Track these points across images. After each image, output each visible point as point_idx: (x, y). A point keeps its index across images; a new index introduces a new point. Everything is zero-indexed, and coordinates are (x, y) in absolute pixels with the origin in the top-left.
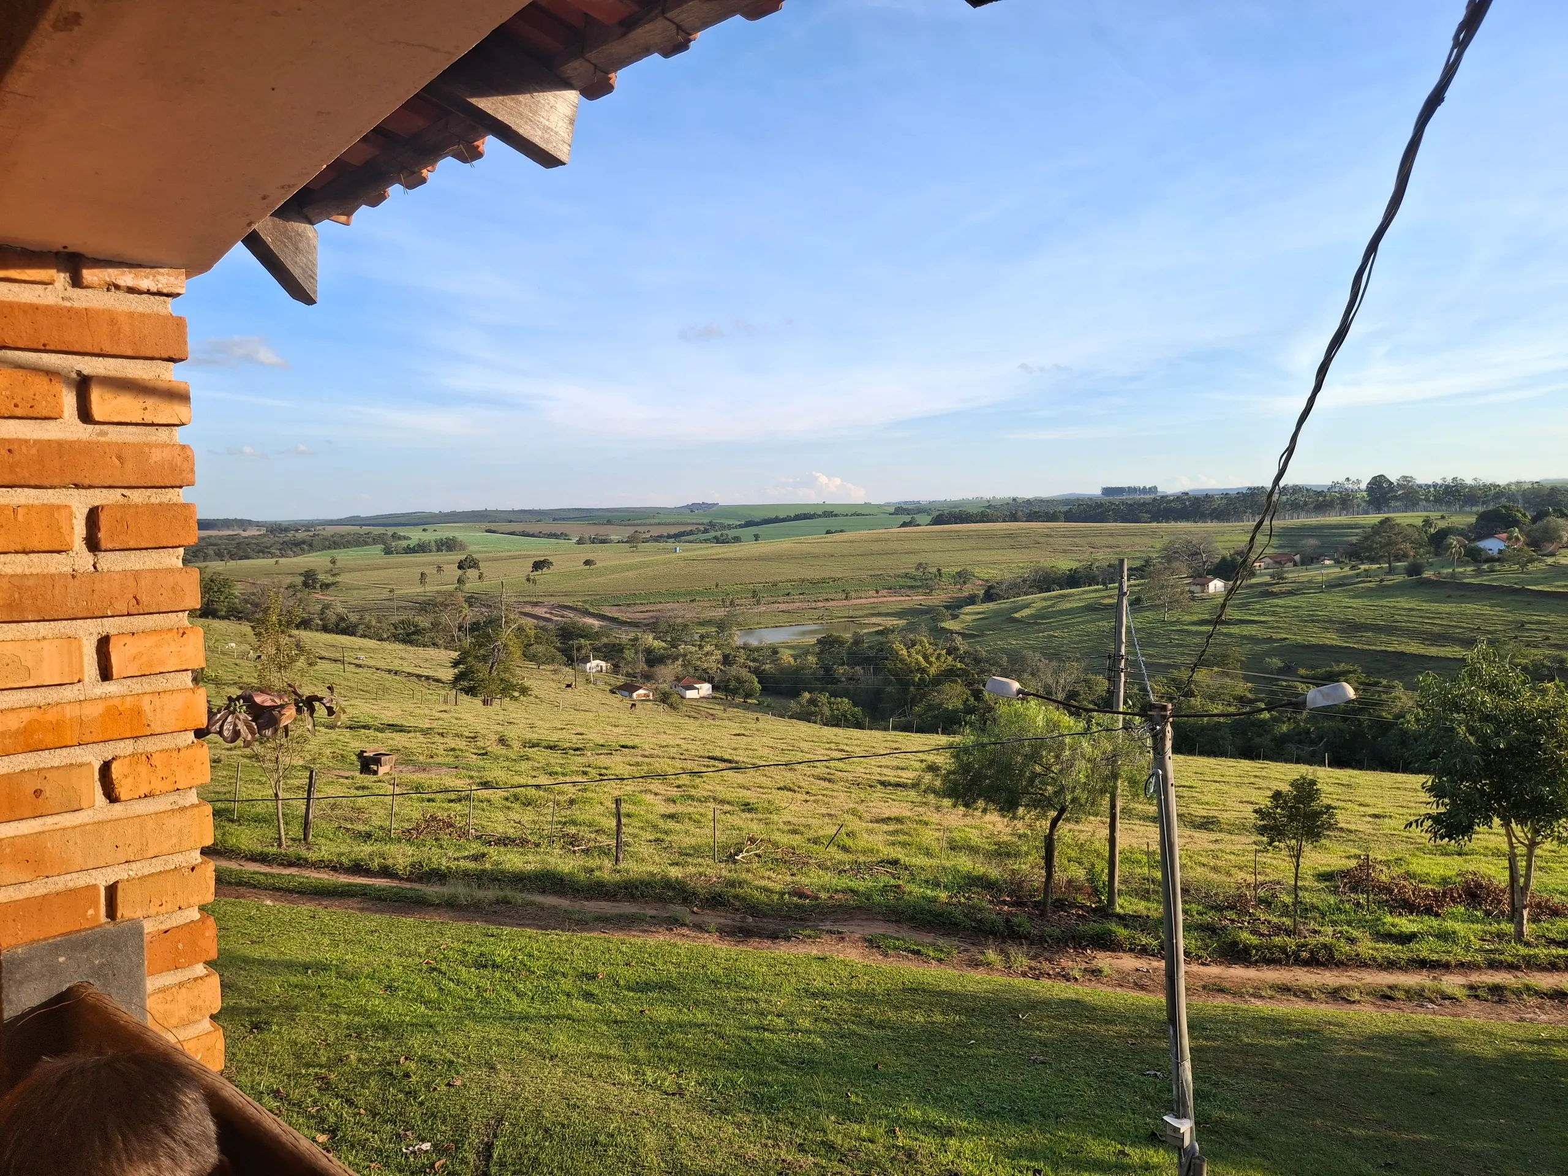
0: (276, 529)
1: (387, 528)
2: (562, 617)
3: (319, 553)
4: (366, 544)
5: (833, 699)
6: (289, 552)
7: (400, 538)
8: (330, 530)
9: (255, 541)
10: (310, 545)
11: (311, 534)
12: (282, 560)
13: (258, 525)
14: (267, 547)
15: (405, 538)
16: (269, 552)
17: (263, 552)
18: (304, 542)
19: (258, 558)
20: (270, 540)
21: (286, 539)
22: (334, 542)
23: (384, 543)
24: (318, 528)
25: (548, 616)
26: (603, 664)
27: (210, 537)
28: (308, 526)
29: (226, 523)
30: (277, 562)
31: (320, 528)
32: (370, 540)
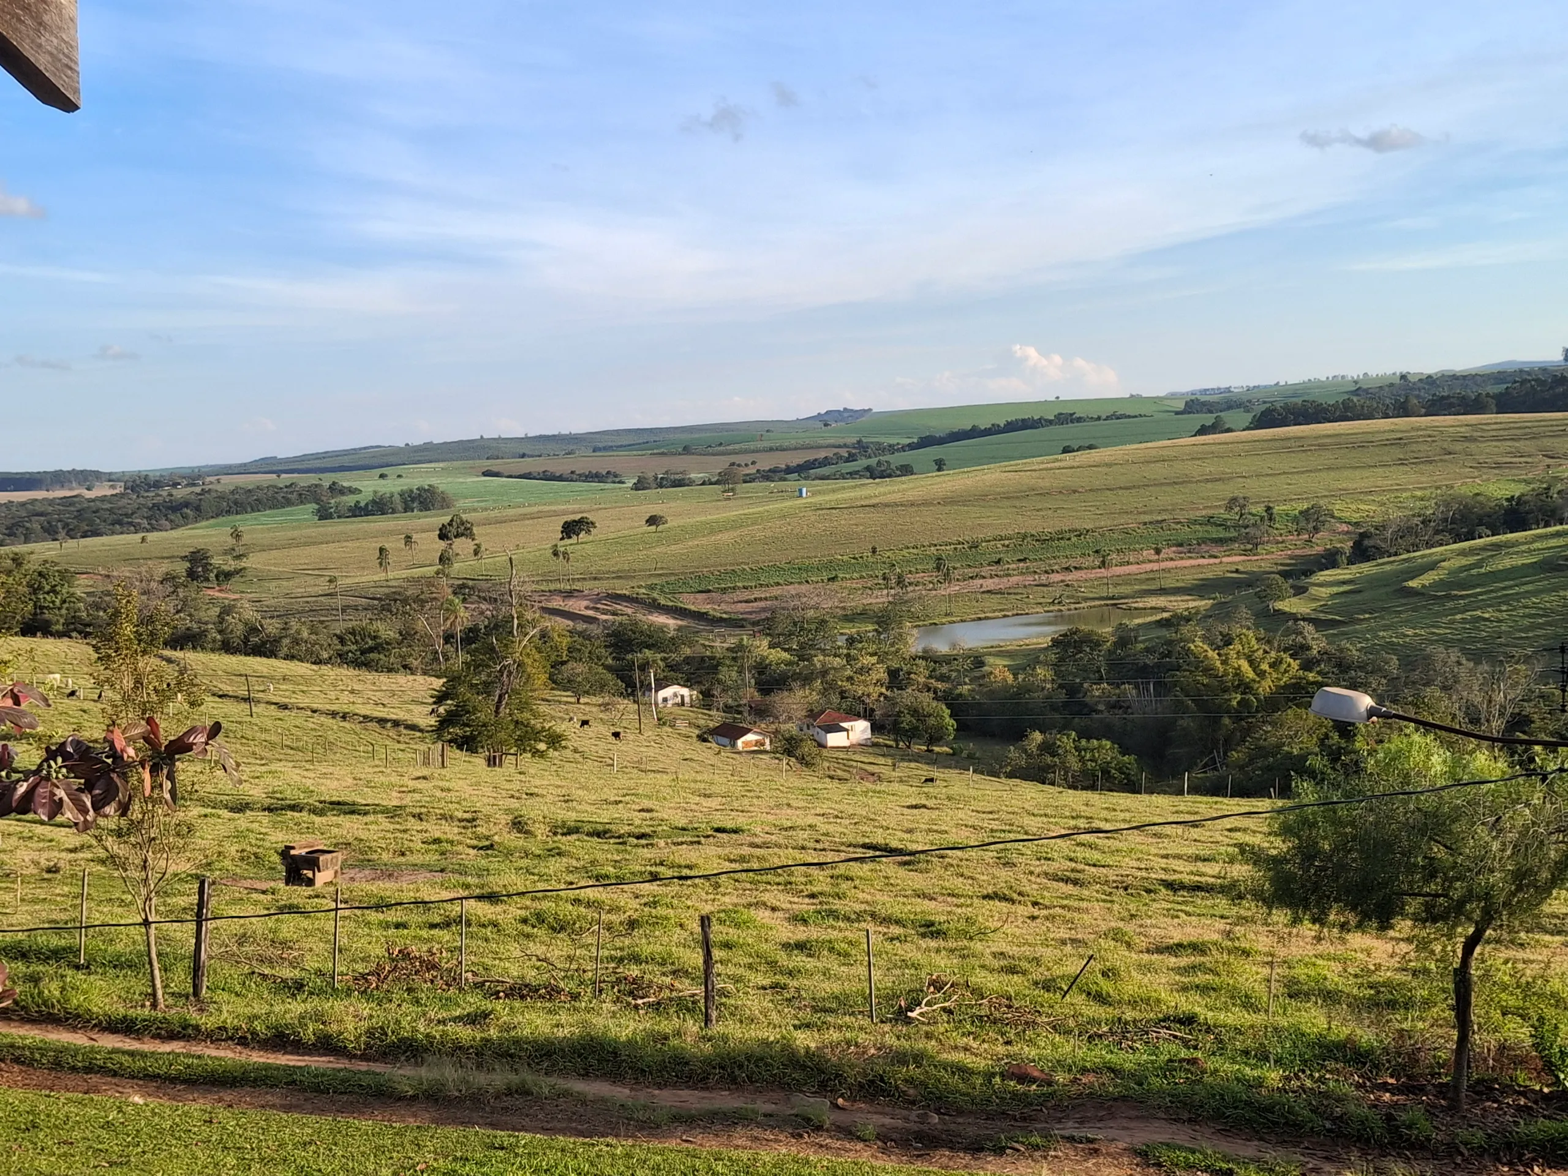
0: (139, 484)
1: (321, 476)
2: (614, 614)
3: (212, 521)
4: (288, 503)
5: (1084, 742)
6: (163, 522)
7: (342, 491)
8: (229, 482)
9: (108, 506)
10: (198, 509)
11: (198, 490)
12: (152, 536)
13: (111, 478)
14: (126, 515)
15: (352, 491)
16: (131, 524)
17: (120, 523)
18: (187, 505)
19: (113, 533)
20: (131, 502)
21: (158, 500)
22: (236, 503)
23: (317, 501)
24: (208, 479)
25: (590, 613)
26: (685, 691)
27: (34, 501)
28: (193, 477)
29: (59, 478)
30: (143, 539)
31: (213, 479)
32: (294, 496)
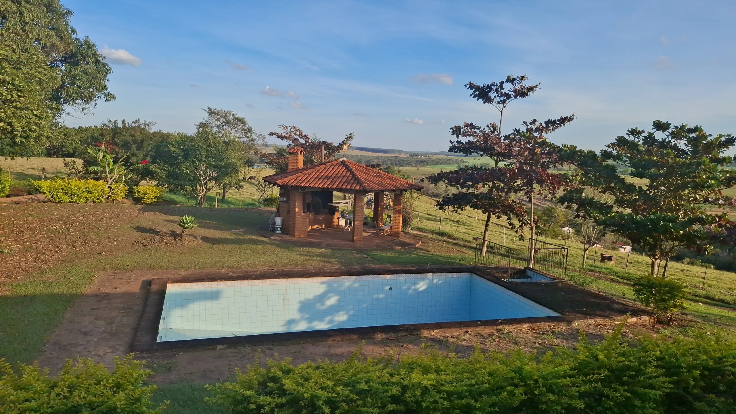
0: (413, 155)
1: (459, 157)
2: (545, 204)
3: (430, 166)
4: (450, 163)
6: (419, 165)
7: (464, 162)
8: (435, 157)
9: (405, 160)
10: (427, 163)
11: (427, 158)
12: (420, 168)
13: (406, 153)
14: (410, 163)
15: (466, 162)
16: (411, 165)
17: (408, 164)
18: (425, 161)
19: (407, 167)
20: (411, 159)
21: (418, 159)
22: (437, 162)
23: (458, 164)
24: (430, 155)
25: (538, 203)
26: (571, 230)
27: (388, 157)
28: (426, 155)
29: (393, 151)
30: (418, 169)
31: (431, 155)
32: (451, 162)
